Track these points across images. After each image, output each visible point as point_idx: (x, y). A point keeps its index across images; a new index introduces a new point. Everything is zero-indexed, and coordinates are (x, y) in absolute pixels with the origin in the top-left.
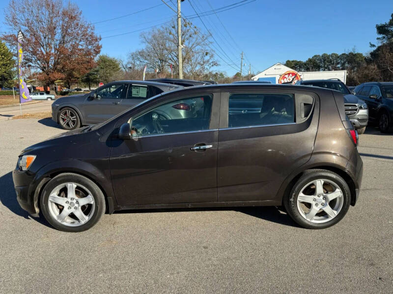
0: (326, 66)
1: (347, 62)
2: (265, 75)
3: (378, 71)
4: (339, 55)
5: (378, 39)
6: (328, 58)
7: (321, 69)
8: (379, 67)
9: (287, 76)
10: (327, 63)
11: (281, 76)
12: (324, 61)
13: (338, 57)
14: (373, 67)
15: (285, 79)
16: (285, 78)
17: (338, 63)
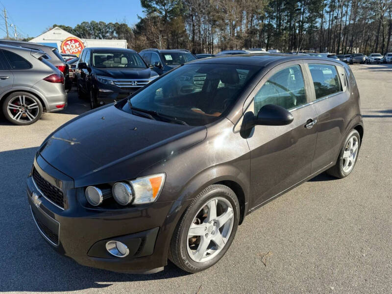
0: (96, 34)
1: (115, 32)
2: (44, 39)
3: (147, 42)
4: (107, 24)
5: (143, 11)
6: (97, 27)
7: (92, 37)
8: (148, 39)
9: (69, 42)
10: (98, 32)
11: (62, 42)
12: (94, 29)
13: (106, 26)
14: (143, 38)
15: (68, 46)
16: (68, 44)
17: (107, 32)
